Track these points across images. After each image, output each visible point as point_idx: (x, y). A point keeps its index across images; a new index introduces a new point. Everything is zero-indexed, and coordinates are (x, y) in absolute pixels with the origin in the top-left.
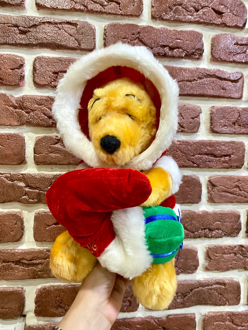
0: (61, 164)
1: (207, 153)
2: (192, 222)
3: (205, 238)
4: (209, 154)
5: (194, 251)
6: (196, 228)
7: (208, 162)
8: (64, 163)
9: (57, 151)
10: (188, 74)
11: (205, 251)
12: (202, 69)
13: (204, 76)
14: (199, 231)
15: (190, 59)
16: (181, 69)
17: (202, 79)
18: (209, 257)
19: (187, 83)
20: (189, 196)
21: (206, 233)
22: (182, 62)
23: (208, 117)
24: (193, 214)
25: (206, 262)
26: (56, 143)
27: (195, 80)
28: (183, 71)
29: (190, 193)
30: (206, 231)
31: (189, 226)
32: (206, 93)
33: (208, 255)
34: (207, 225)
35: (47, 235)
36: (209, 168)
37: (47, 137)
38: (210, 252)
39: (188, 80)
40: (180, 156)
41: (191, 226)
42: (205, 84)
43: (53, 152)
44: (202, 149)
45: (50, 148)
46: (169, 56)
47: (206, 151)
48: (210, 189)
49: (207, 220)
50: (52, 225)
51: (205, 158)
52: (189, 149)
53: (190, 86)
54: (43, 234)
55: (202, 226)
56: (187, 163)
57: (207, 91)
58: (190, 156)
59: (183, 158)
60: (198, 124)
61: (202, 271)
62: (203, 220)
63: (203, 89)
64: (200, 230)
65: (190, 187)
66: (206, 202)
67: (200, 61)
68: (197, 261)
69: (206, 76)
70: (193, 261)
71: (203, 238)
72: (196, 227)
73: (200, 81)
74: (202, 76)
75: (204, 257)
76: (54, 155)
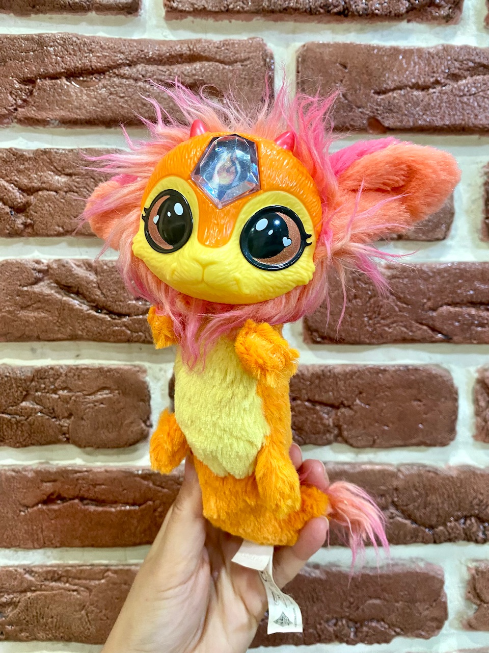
0: (52, 338)
1: (474, 300)
2: (428, 498)
3: (465, 542)
4: (481, 303)
5: (434, 577)
6: (438, 516)
7: (478, 326)
8: (60, 336)
9: (39, 305)
10: (417, 67)
11: (467, 576)
12: (461, 48)
13: (468, 70)
14: (449, 524)
15: (422, 19)
16: (395, 51)
17: (461, 80)
18: (478, 596)
19: (416, 93)
20: (420, 426)
21: (471, 530)
22: (399, 30)
23: (479, 193)
24: (432, 477)
25: (469, 607)
26: (37, 281)
27: (437, 82)
28: (401, 57)
29: (424, 416)
30: (468, 522)
31: (418, 509)
32: (472, 121)
33: (475, 589)
34: (472, 506)
35: (23, 531)
36: (479, 343)
37: (12, 264)
38: (481, 581)
39: (417, 83)
40: (395, 311)
41: (423, 511)
42: (470, 95)
43: (29, 306)
44: (460, 289)
45: (20, 294)
46: (358, 12)
47: (472, 295)
48: (483, 404)
49: (472, 491)
50: (37, 504)
51: (469, 315)
52: (421, 290)
53: (424, 103)
54: (12, 530)
55: (458, 511)
56: (414, 329)
57: (476, 115)
58: (423, 310)
59: (401, 316)
60: (448, 216)
61: (456, 629)
62: (461, 493)
63: (463, 109)
64: (450, 522)
65: (424, 401)
66: (471, 440)
67: (453, 26)
68: (444, 608)
69: (474, 68)
70: (432, 606)
71: (461, 542)
72: (441, 511)
73: (453, 87)
74: (459, 69)
75: (463, 595)
76: (32, 314)
